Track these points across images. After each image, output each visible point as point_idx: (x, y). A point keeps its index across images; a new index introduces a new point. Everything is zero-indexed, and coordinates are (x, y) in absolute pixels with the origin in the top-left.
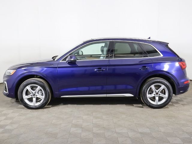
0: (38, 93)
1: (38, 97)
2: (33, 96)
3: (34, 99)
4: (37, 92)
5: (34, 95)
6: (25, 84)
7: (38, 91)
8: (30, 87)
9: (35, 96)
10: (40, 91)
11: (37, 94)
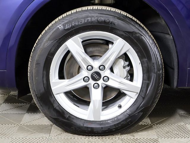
0: (112, 70)
1: (110, 83)
2: (92, 82)
3: (96, 95)
4: (108, 66)
5: (96, 76)
6: (61, 27)
7: (115, 62)
8: (80, 41)
9: (101, 82)
10: (122, 62)
11: (106, 73)
